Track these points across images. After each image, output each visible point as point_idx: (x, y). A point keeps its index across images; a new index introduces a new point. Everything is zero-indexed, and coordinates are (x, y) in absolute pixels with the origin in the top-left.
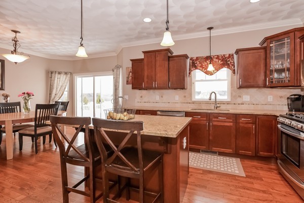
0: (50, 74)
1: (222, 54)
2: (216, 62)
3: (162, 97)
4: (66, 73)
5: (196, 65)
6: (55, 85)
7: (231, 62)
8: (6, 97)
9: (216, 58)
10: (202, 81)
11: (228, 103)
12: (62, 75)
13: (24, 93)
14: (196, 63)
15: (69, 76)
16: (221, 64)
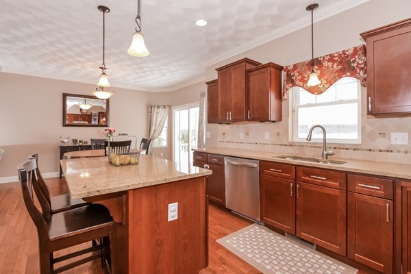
0: (150, 109)
1: (340, 50)
2: (328, 67)
3: (247, 134)
4: (164, 107)
5: (294, 78)
6: (154, 120)
7: (358, 64)
9: (329, 61)
10: (309, 105)
11: (356, 148)
12: (161, 109)
14: (294, 75)
15: (167, 109)
16: (337, 71)
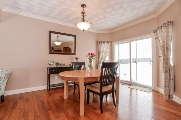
4: (108, 42)
6: (101, 51)
8: (77, 59)
12: (106, 44)
13: (89, 54)
15: (110, 44)
